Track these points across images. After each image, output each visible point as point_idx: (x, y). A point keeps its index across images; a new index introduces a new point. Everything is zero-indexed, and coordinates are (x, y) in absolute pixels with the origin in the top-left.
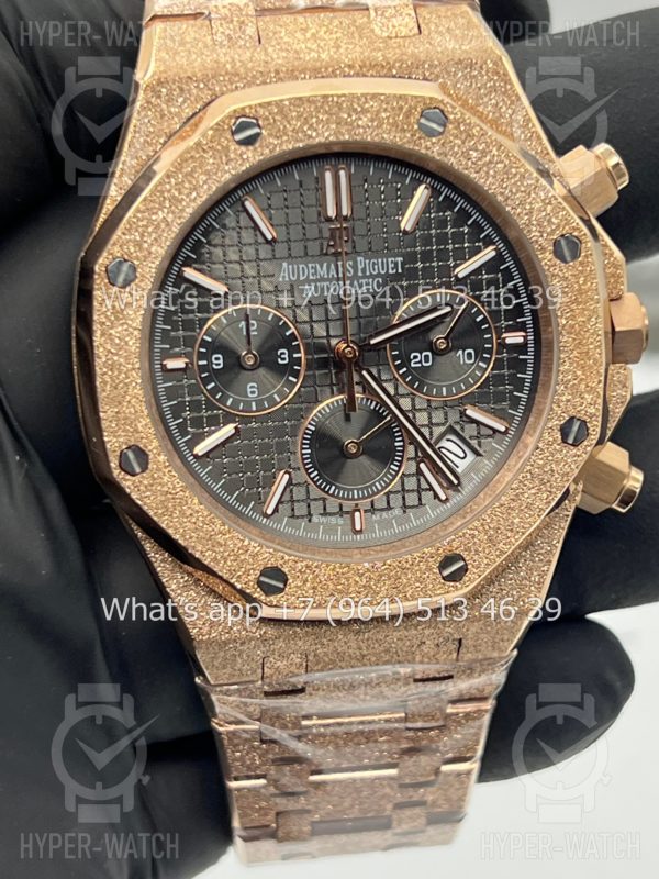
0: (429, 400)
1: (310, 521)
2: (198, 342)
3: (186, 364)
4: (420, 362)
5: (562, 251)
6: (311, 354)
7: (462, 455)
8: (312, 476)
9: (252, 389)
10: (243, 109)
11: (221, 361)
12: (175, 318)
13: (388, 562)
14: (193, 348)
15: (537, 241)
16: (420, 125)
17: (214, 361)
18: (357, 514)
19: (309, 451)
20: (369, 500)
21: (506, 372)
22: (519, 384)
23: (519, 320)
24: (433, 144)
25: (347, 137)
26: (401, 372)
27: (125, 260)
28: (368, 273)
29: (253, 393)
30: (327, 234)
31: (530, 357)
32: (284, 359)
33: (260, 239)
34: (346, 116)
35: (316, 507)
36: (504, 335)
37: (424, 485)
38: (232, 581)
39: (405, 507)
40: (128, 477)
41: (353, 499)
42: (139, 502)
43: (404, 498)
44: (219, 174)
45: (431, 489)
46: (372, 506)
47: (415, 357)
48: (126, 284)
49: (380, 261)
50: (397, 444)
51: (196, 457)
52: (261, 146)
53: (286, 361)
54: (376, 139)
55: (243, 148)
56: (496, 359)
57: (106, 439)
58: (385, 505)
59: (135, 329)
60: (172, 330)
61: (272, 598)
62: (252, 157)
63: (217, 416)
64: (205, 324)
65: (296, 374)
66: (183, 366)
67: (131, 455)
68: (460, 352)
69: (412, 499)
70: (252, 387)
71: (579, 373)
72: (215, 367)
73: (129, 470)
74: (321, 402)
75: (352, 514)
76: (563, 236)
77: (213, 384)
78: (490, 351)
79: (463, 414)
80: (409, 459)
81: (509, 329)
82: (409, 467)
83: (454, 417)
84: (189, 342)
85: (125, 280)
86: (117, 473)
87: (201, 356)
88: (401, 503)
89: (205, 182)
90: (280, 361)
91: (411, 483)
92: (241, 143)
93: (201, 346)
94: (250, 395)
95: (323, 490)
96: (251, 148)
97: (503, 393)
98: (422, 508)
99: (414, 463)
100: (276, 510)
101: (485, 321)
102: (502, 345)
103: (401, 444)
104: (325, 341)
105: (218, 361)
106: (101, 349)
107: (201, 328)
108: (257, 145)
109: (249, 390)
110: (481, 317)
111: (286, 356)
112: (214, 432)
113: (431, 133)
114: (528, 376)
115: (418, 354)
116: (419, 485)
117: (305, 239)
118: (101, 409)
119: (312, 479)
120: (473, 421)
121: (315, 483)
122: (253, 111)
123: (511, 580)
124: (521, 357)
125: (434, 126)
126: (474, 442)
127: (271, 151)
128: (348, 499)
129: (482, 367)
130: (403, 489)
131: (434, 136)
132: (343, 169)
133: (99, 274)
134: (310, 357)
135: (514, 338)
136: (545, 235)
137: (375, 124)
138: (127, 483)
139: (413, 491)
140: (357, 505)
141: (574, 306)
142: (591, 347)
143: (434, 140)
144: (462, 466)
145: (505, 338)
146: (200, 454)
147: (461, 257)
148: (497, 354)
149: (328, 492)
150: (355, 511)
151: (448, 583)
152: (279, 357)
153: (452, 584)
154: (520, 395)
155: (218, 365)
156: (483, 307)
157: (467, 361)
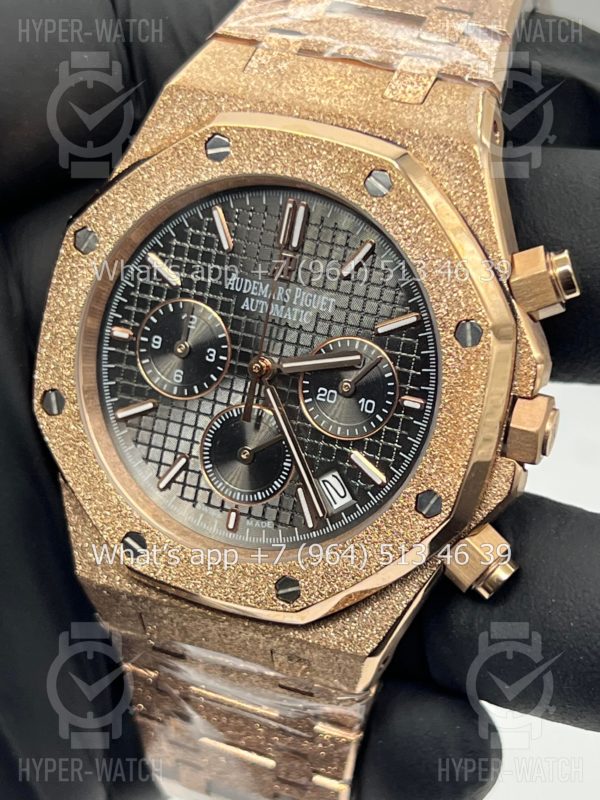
1: (194, 506)
2: (146, 321)
3: (130, 336)
4: (325, 397)
5: (465, 335)
6: (235, 360)
7: (343, 494)
8: (207, 467)
10: (219, 127)
11: (159, 343)
12: (132, 294)
14: (141, 324)
15: (441, 318)
16: (366, 182)
17: (154, 341)
18: (232, 514)
19: (210, 445)
20: (249, 505)
21: (398, 431)
22: (406, 449)
23: (423, 388)
24: (373, 203)
25: (300, 176)
26: (306, 401)
28: (301, 304)
29: (177, 378)
31: (423, 424)
32: (210, 357)
34: (304, 157)
35: (203, 496)
36: (405, 397)
39: (277, 522)
40: (45, 415)
41: (235, 500)
42: (47, 439)
43: (278, 514)
44: (185, 179)
45: (302, 514)
46: (250, 512)
47: (322, 392)
48: (87, 251)
49: (315, 296)
50: (285, 464)
51: (116, 418)
52: (226, 164)
53: (212, 360)
54: (325, 185)
55: (211, 162)
56: (393, 416)
57: (36, 376)
58: (260, 515)
59: (84, 291)
60: (128, 304)
63: (144, 389)
64: (155, 307)
65: (218, 374)
66: (127, 337)
67: (53, 397)
68: (363, 400)
69: (284, 517)
70: (178, 374)
72: (153, 346)
73: (48, 409)
74: (233, 406)
75: (229, 512)
76: (467, 321)
77: (147, 361)
78: (389, 407)
79: (349, 456)
80: (292, 481)
81: (412, 393)
82: (290, 488)
84: (139, 317)
85: (87, 247)
86: (37, 408)
87: (145, 334)
88: (274, 518)
90: (207, 358)
91: (287, 503)
92: (211, 157)
93: (147, 325)
94: (174, 380)
95: (212, 483)
97: (391, 448)
98: (291, 529)
100: (168, 486)
101: (391, 379)
102: (400, 408)
103: (289, 465)
105: (157, 342)
106: (53, 300)
107: (152, 308)
108: (223, 162)
109: (176, 375)
110: (390, 374)
111: (213, 355)
113: (374, 193)
114: (416, 442)
115: (325, 390)
116: (293, 508)
117: (258, 258)
119: (206, 470)
121: (208, 474)
122: (228, 131)
124: (415, 422)
125: (381, 188)
127: (232, 171)
128: (231, 498)
129: (378, 420)
130: (280, 507)
131: (377, 197)
132: (303, 205)
133: (68, 237)
134: (234, 363)
135: (412, 403)
136: (451, 315)
138: (43, 419)
139: (288, 510)
140: (236, 506)
141: (459, 389)
142: (465, 431)
143: (375, 200)
145: (405, 400)
146: (120, 417)
147: (387, 315)
148: (395, 412)
149: (215, 486)
150: (233, 510)
151: (278, 601)
152: (208, 354)
153: (282, 603)
154: (405, 456)
155: (156, 345)
156: (395, 365)
157: (366, 410)
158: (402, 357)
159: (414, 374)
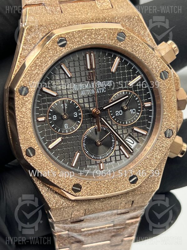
0: (122, 126)
1: (86, 167)
2: (48, 112)
3: (45, 119)
4: (119, 114)
5: (163, 76)
7: (133, 143)
8: (86, 153)
9: (66, 126)
12: (40, 104)
13: (113, 179)
14: (47, 114)
15: (155, 74)
16: (117, 38)
18: (101, 164)
19: (85, 145)
20: (105, 159)
21: (145, 115)
22: (150, 119)
23: (149, 99)
24: (122, 44)
25: (94, 43)
26: (113, 117)
27: (25, 87)
29: (66, 127)
30: (87, 74)
31: (152, 110)
32: (76, 116)
33: (67, 77)
34: (94, 36)
35: (88, 163)
36: (145, 104)
37: (122, 153)
38: (64, 189)
39: (116, 161)
40: (29, 158)
41: (100, 159)
42: (33, 166)
43: (115, 158)
44: (54, 57)
45: (124, 154)
46: (106, 161)
47: (117, 112)
48: (25, 94)
50: (112, 141)
51: (49, 149)
52: (67, 47)
54: (104, 43)
55: (62, 48)
56: (142, 111)
57: (21, 146)
58: (110, 160)
59: (29, 109)
60: (40, 108)
61: (77, 194)
62: (65, 51)
63: (55, 135)
64: (50, 106)
65: (80, 120)
66: (44, 120)
67: (29, 151)
68: (131, 110)
69: (118, 158)
70: (66, 125)
71: (169, 115)
72: (54, 119)
73: (29, 155)
74: (88, 129)
75: (99, 164)
76: (163, 72)
77: (54, 125)
78: (140, 109)
79: (133, 130)
80: (117, 145)
81: (146, 102)
82: (117, 148)
83: (130, 131)
84: (45, 112)
85: (25, 93)
86: (25, 157)
87: (49, 116)
88: (115, 159)
89: (50, 60)
90: (75, 116)
91: (118, 153)
92: (61, 46)
93: (49, 113)
94: (66, 128)
95: (90, 157)
96: (64, 48)
97: (145, 122)
98: (121, 161)
99: (118, 146)
101: (138, 100)
102: (144, 107)
103: (114, 140)
104: (89, 109)
105: (55, 118)
106: (18, 116)
107: (49, 107)
108: (66, 46)
109: (65, 126)
110: (137, 98)
111: (76, 114)
112: (55, 141)
113: (120, 40)
114: (152, 117)
115: (118, 111)
116: (120, 153)
117: (81, 76)
118: (19, 136)
120: (136, 132)
121: (87, 155)
122: (64, 36)
123: (149, 181)
124: (150, 110)
125: (121, 38)
126: (137, 138)
127: (70, 49)
128: (98, 159)
129: (138, 114)
130: (115, 155)
131: (122, 41)
132: (92, 53)
133: (16, 92)
134: (84, 114)
135: (147, 104)
136: (157, 72)
137: (103, 38)
138: (29, 160)
139: (118, 155)
140: (101, 161)
141: (167, 94)
142: (173, 106)
143: (122, 42)
144: (133, 146)
145: (145, 105)
146: (51, 148)
147: (130, 79)
148: (142, 110)
149: (91, 158)
150: (101, 163)
151: (132, 185)
152: (74, 115)
153: (133, 185)
154: (150, 122)
155: (55, 119)
156: (138, 95)
157: (133, 113)
158: (139, 91)
159: (144, 96)
